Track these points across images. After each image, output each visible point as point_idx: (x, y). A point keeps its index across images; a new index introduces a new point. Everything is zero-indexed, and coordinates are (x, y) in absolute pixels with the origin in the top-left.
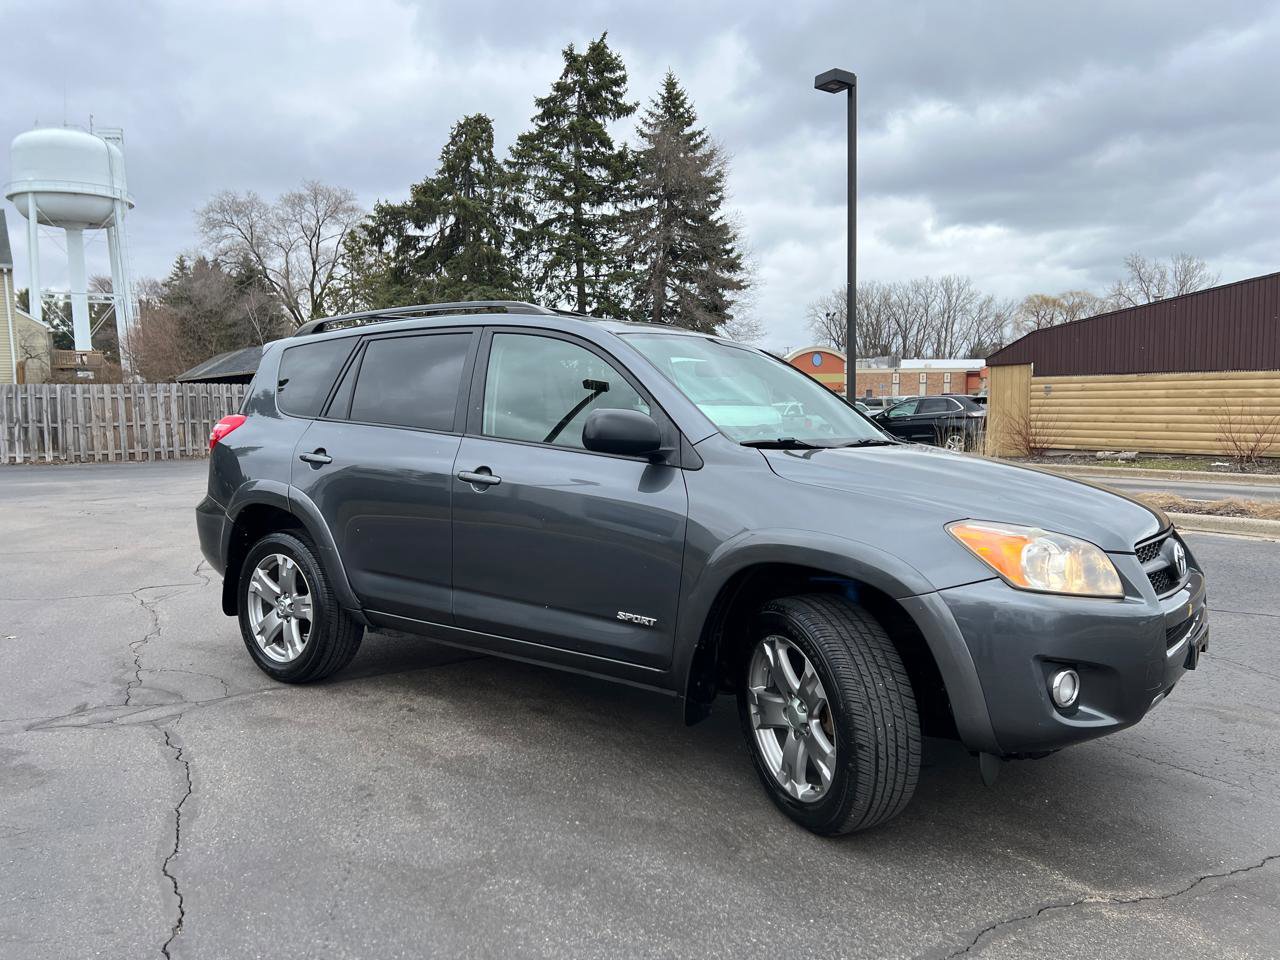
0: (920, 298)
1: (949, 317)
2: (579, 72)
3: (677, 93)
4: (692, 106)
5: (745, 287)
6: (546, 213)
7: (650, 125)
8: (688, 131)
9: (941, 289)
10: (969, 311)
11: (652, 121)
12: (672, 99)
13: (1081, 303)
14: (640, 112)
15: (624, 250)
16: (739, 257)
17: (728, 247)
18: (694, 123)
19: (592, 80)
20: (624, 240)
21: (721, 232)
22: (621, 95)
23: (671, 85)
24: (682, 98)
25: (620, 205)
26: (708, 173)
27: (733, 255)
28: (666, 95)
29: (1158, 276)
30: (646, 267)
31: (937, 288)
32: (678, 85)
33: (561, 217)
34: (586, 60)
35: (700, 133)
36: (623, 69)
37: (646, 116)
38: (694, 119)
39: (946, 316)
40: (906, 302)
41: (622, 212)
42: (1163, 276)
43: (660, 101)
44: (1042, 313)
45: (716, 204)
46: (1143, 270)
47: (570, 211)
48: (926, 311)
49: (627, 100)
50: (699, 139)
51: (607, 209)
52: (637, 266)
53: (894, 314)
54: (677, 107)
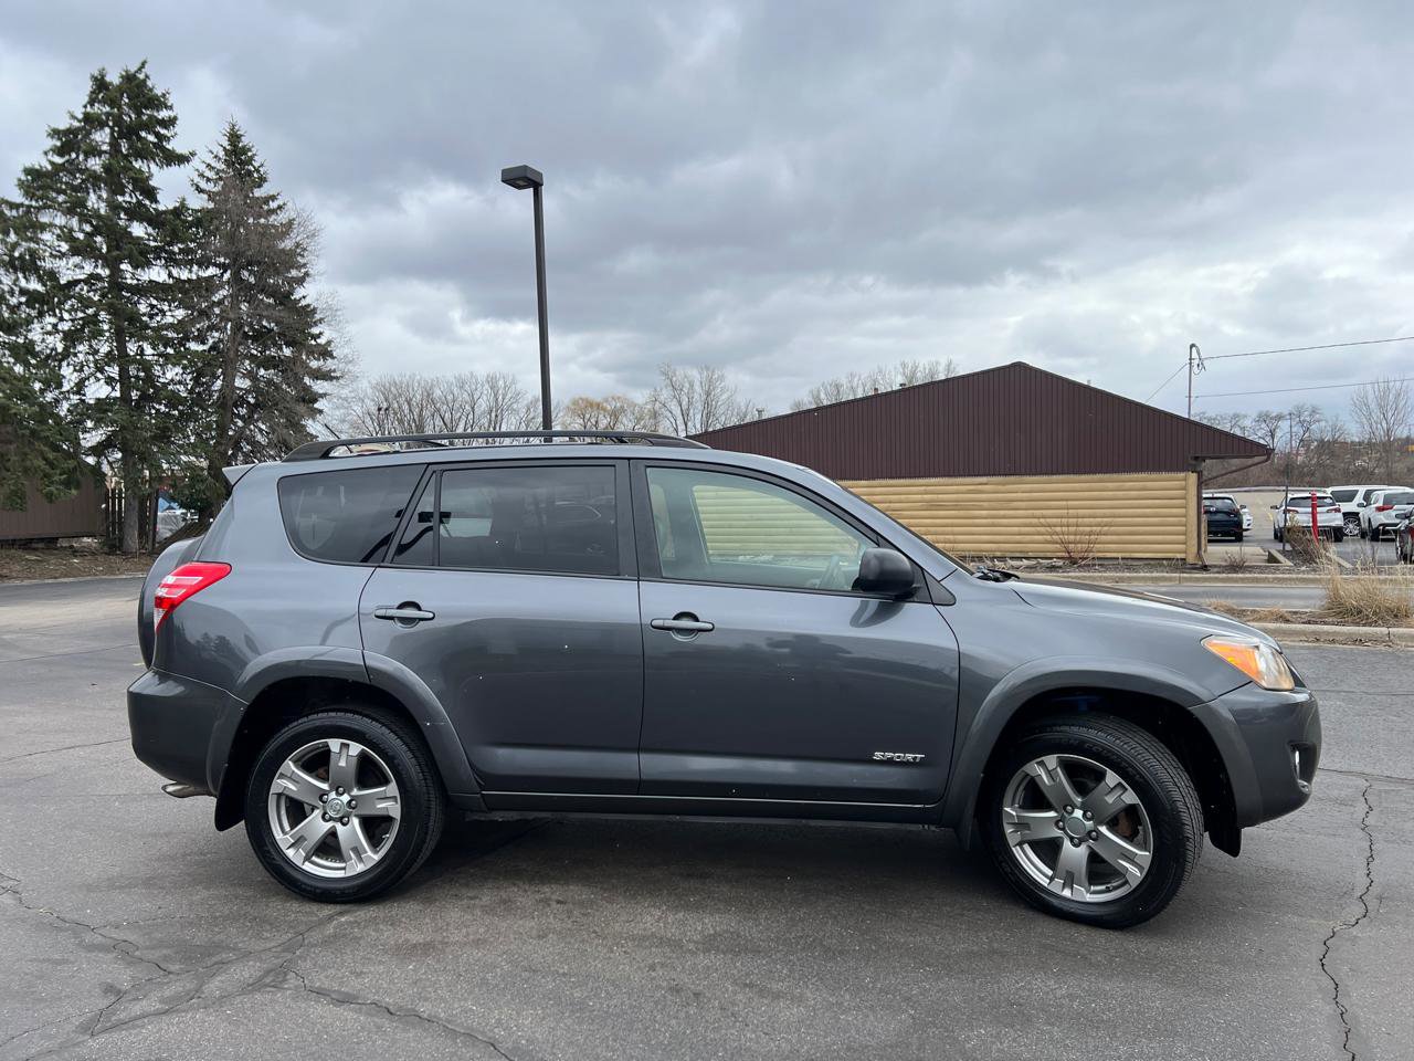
0: (465, 395)
1: (496, 416)
2: (113, 103)
3: (244, 147)
4: (262, 165)
5: (337, 378)
6: (69, 272)
7: (208, 180)
8: (258, 193)
9: (487, 386)
10: (516, 412)
11: (209, 174)
12: (237, 153)
13: (622, 407)
14: (196, 163)
15: (180, 326)
16: (329, 343)
17: (315, 331)
18: (265, 185)
19: (130, 117)
20: (180, 313)
21: (306, 314)
22: (168, 139)
23: (234, 137)
24: (250, 154)
25: (175, 272)
26: (287, 244)
27: (322, 341)
28: (228, 147)
29: (687, 385)
30: (206, 347)
31: (483, 386)
32: (243, 138)
33: (92, 279)
34: (120, 90)
35: (273, 198)
36: (171, 108)
37: (202, 168)
38: (265, 180)
39: (493, 415)
40: (450, 397)
41: (178, 280)
42: (692, 386)
43: (221, 154)
44: (588, 416)
45: (301, 281)
46: (674, 379)
47: (105, 272)
48: (473, 408)
49: (177, 145)
50: (273, 205)
51: (157, 274)
52: (194, 346)
53: (439, 410)
54: (242, 163)
